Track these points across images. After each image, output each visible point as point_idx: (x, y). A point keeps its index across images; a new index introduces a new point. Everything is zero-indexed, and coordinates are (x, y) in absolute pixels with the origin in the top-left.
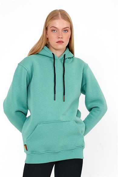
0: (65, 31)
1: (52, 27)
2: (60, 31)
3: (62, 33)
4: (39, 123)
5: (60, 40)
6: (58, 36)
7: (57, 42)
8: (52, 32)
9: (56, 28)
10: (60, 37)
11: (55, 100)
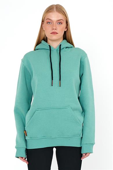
0: (60, 23)
1: (47, 19)
2: (55, 23)
3: (56, 25)
4: (37, 110)
5: (54, 31)
6: (52, 28)
7: (51, 33)
8: (47, 24)
9: (51, 20)
10: (54, 28)
11: (52, 86)
